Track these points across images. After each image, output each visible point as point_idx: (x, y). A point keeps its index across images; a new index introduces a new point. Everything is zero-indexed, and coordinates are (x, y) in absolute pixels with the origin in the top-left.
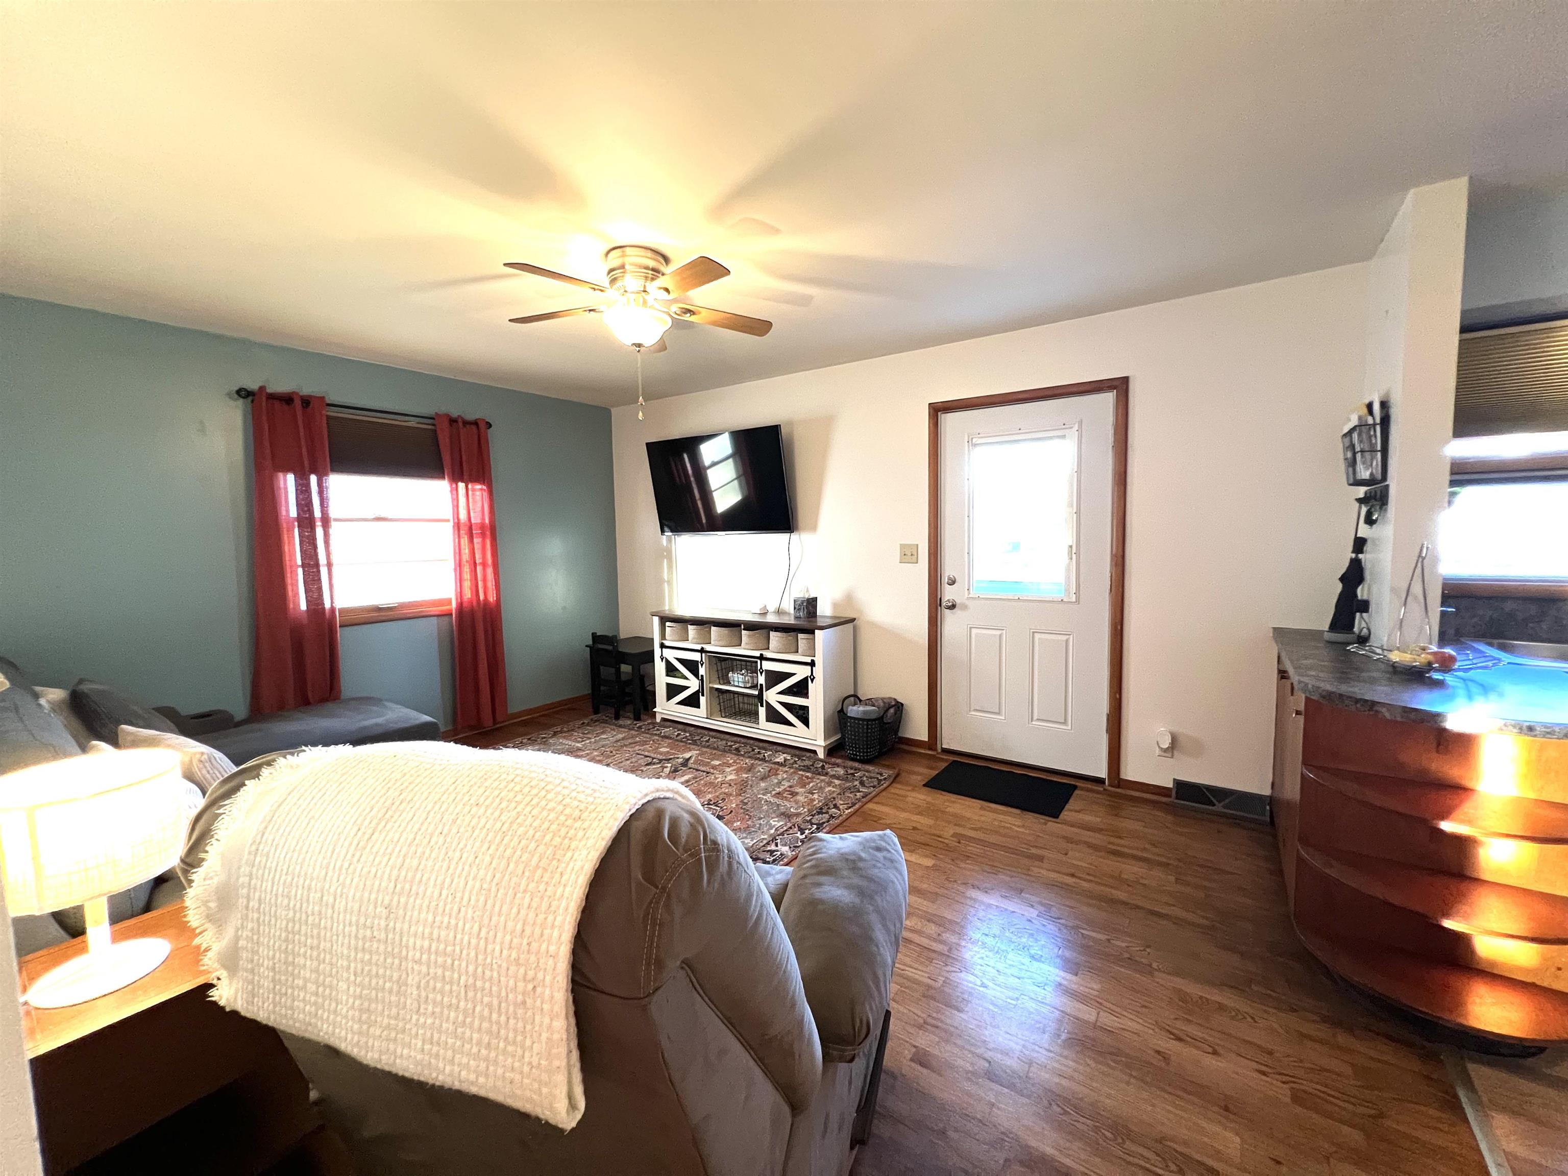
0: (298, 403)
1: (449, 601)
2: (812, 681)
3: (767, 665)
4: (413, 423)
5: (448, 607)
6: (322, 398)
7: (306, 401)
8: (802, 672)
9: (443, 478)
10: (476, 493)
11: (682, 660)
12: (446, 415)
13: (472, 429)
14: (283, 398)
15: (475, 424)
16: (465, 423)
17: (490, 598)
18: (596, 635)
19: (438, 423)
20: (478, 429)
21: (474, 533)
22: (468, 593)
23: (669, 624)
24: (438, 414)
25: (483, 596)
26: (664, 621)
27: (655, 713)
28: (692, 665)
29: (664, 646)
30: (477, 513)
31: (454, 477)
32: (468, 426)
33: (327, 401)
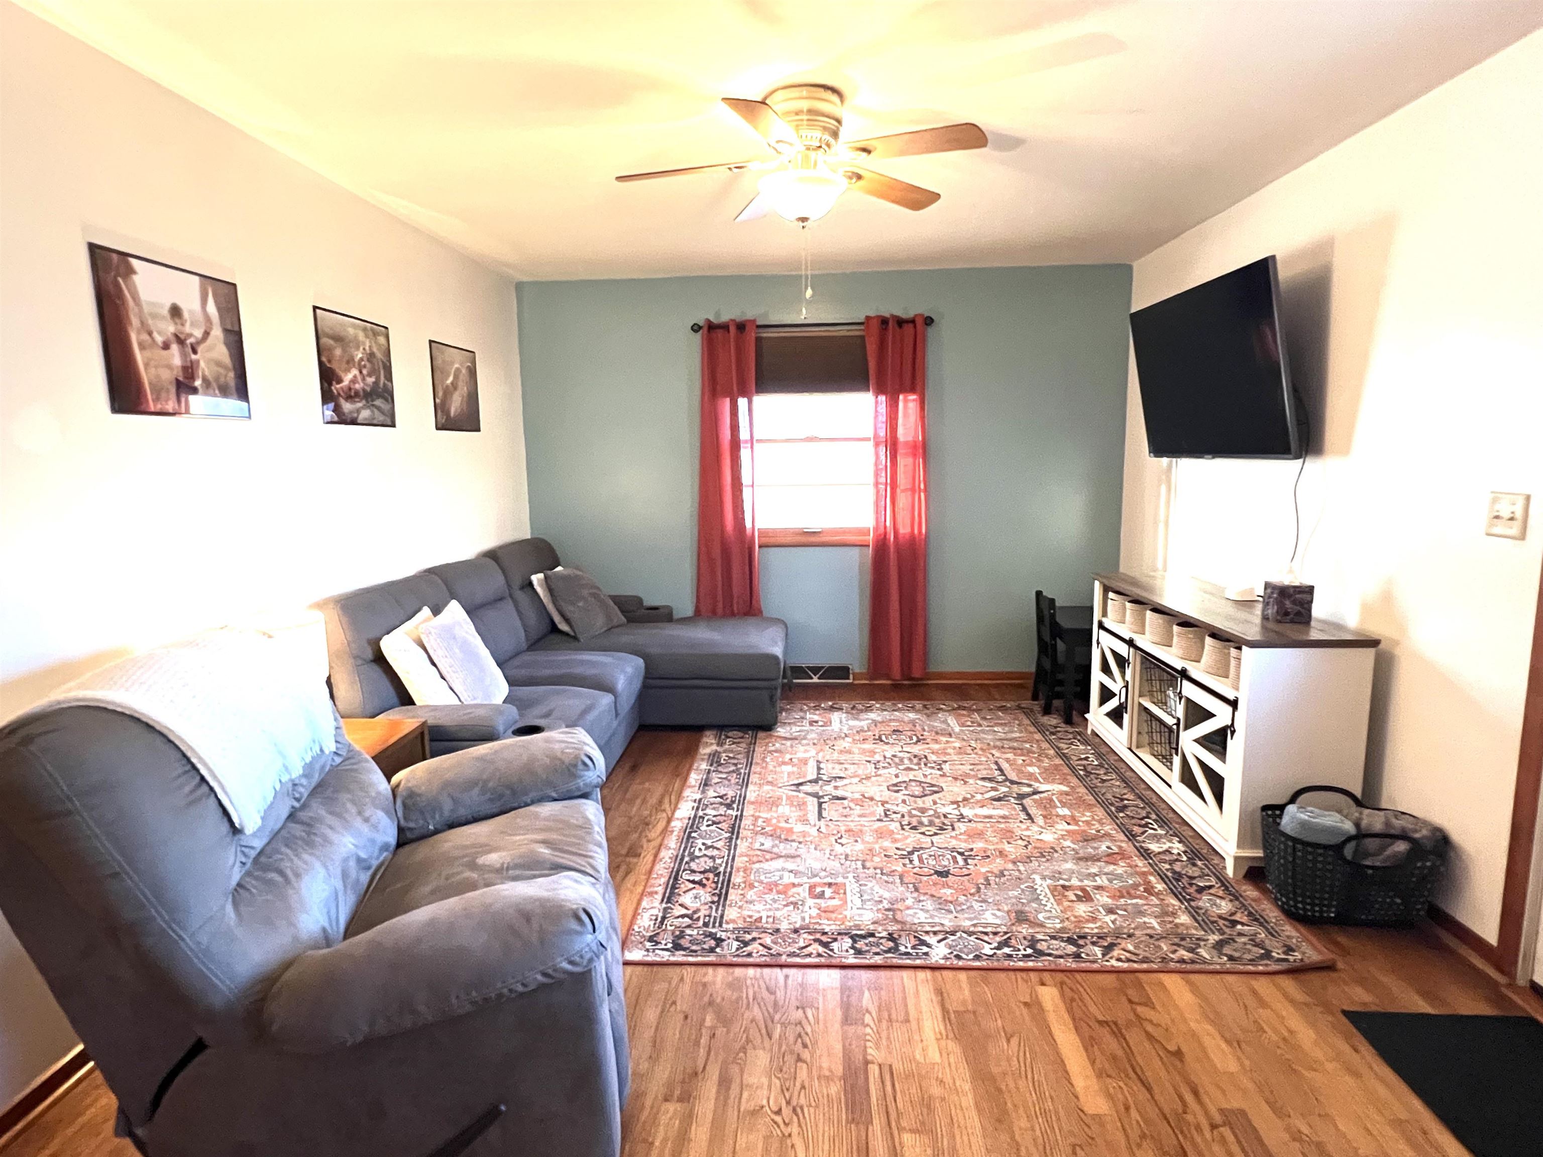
0: (732, 329)
1: (866, 532)
2: (1233, 732)
3: (1189, 689)
4: (842, 331)
5: (867, 538)
6: (754, 321)
7: (741, 327)
8: (1222, 716)
9: (869, 390)
10: (908, 404)
11: (1114, 652)
12: (878, 317)
13: (908, 329)
14: (725, 327)
15: (912, 321)
16: (901, 322)
17: (916, 531)
18: (1039, 594)
19: (868, 327)
20: (915, 327)
21: (901, 451)
22: (888, 524)
23: (1111, 595)
24: (868, 318)
25: (904, 530)
26: (1106, 589)
27: (1086, 720)
28: (1122, 662)
29: (1101, 626)
30: (908, 428)
31: (880, 390)
32: (905, 326)
33: (759, 323)
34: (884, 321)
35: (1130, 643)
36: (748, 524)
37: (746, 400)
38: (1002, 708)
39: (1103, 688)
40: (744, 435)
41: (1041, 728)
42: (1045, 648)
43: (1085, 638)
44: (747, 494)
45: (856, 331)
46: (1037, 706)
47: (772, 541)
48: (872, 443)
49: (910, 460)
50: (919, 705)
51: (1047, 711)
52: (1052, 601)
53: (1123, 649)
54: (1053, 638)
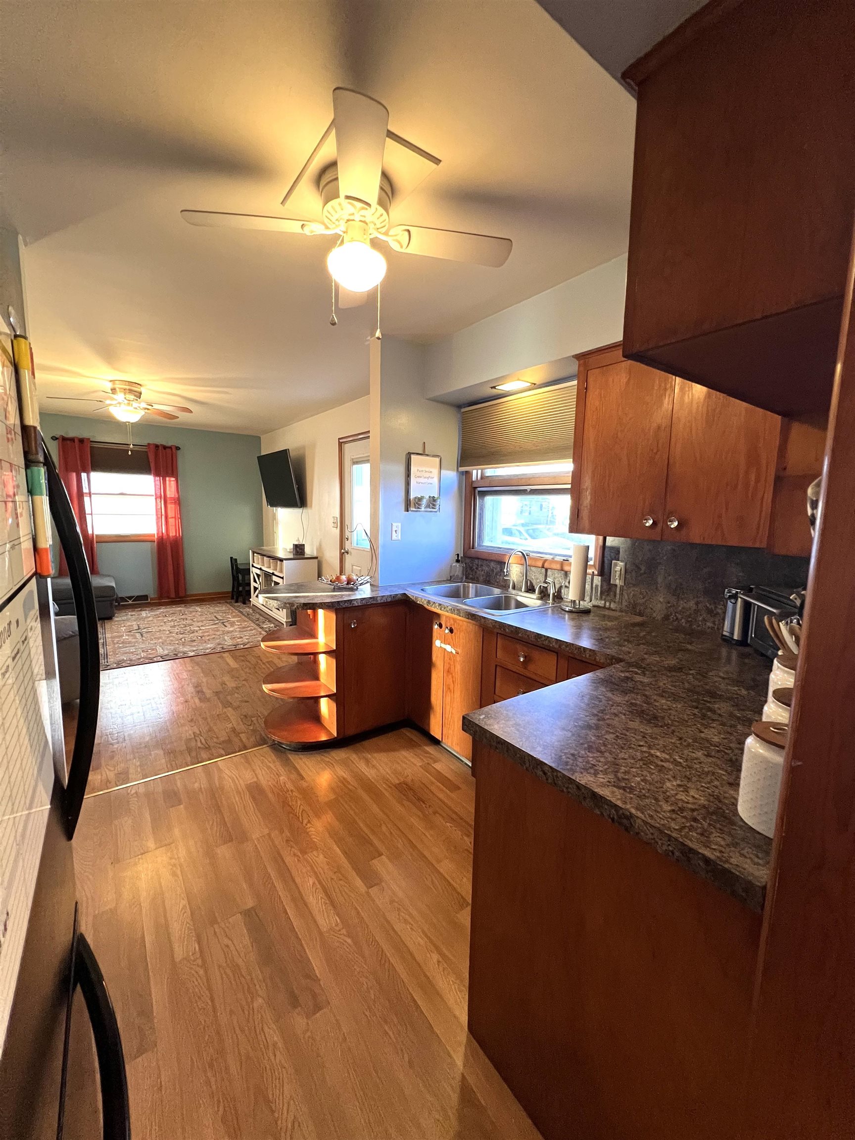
0: (77, 441)
1: (153, 535)
4: (136, 448)
5: (153, 538)
6: (89, 439)
7: (81, 441)
8: (281, 582)
9: (151, 474)
10: (171, 482)
11: (257, 574)
12: (154, 444)
13: (168, 450)
14: (72, 440)
15: (170, 448)
16: (165, 447)
17: (178, 535)
18: (231, 558)
19: (149, 448)
20: (172, 450)
21: (168, 502)
22: (164, 532)
23: (255, 554)
24: (149, 444)
25: (172, 533)
26: (254, 553)
27: (250, 601)
28: (258, 576)
29: (253, 566)
30: (171, 492)
31: (157, 474)
32: (167, 449)
33: (91, 440)
34: (157, 446)
35: (260, 569)
36: (90, 532)
37: (85, 474)
38: (220, 603)
39: (255, 587)
40: (85, 490)
41: (234, 607)
42: (235, 578)
43: (248, 571)
44: (88, 518)
45: (144, 449)
46: (233, 601)
47: (103, 540)
48: (154, 497)
49: (173, 506)
50: (183, 605)
51: (237, 602)
52: (236, 560)
53: (258, 572)
54: (237, 574)
